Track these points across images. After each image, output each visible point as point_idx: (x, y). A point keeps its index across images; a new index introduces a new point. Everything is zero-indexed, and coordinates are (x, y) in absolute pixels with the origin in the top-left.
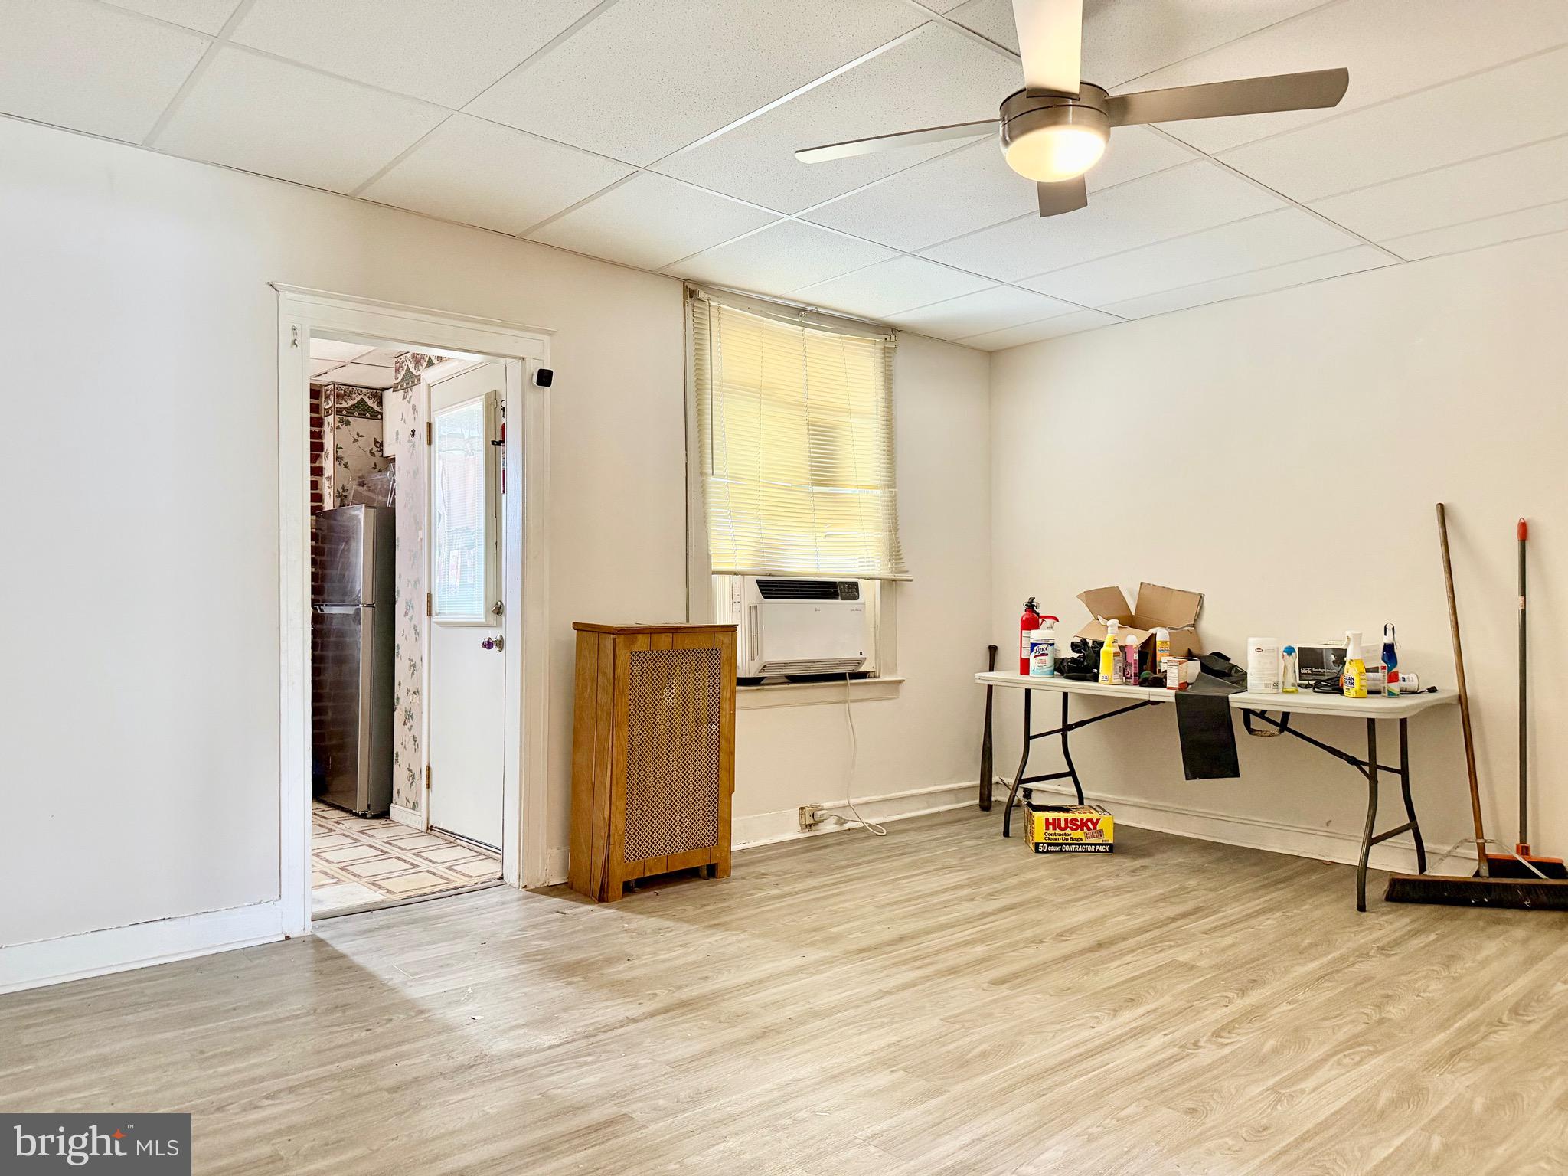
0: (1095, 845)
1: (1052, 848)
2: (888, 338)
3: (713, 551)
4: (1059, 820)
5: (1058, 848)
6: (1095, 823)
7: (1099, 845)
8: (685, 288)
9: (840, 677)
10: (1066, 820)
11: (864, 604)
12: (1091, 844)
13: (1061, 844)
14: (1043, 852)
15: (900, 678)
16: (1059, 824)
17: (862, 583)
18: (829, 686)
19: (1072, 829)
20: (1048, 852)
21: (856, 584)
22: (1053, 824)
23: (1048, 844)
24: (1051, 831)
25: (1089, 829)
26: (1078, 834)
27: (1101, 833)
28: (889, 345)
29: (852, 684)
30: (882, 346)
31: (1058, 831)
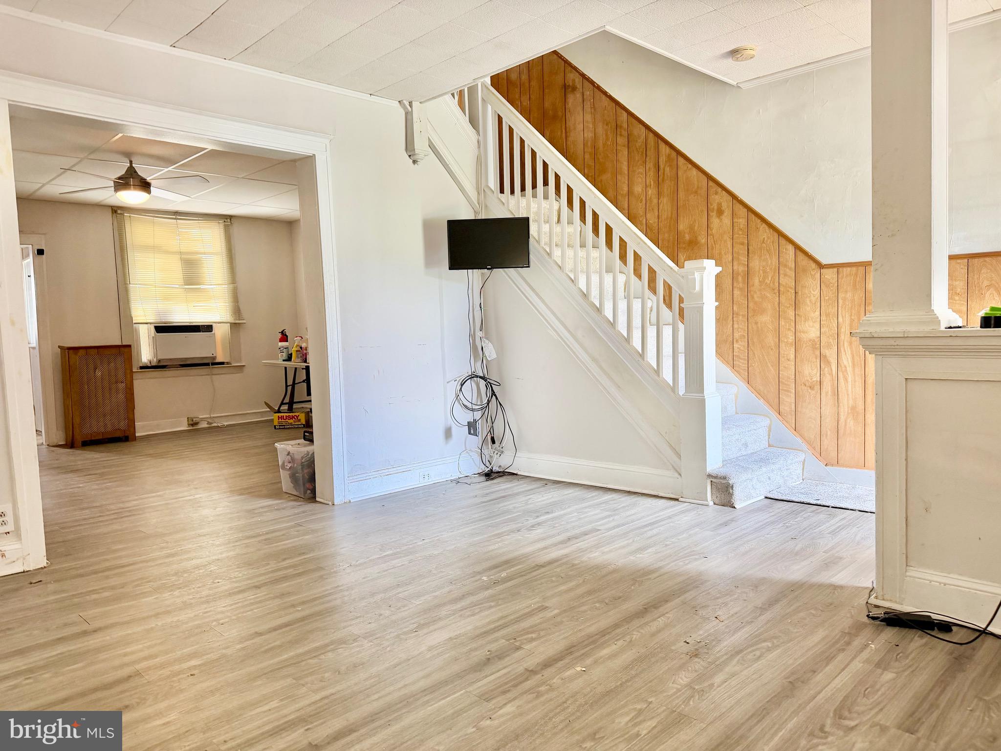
0: (298, 425)
1: (281, 427)
2: (226, 221)
3: (133, 315)
4: (283, 416)
5: (283, 427)
6: (297, 417)
7: (300, 425)
8: (112, 209)
9: (207, 364)
10: (286, 416)
11: (215, 333)
12: (296, 425)
13: (285, 425)
14: (277, 429)
15: (244, 364)
16: (283, 418)
17: (214, 325)
18: (198, 368)
19: (288, 419)
20: (279, 429)
21: (212, 326)
22: (281, 418)
23: (279, 426)
24: (280, 420)
25: (295, 419)
26: (291, 421)
27: (299, 420)
28: (226, 223)
29: (212, 368)
30: (223, 224)
31: (283, 420)
